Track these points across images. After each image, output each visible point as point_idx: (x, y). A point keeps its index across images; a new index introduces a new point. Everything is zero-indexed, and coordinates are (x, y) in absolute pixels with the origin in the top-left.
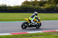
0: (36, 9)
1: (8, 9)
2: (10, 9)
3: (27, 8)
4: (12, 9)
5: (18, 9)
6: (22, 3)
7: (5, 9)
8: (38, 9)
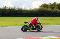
0: (54, 12)
1: (24, 13)
2: (26, 13)
4: (28, 13)
5: (34, 13)
6: (40, 7)
7: (20, 13)
8: (56, 12)
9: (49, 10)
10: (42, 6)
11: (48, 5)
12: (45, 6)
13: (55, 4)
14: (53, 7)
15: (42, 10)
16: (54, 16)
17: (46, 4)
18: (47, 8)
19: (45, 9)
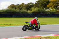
0: (22, 13)
3: (13, 12)
5: (3, 14)
6: (8, 7)
8: (24, 13)
9: (17, 10)
10: (10, 6)
11: (16, 6)
12: (13, 6)
13: (23, 4)
14: (21, 7)
15: (10, 11)
16: (22, 17)
17: (14, 5)
18: (15, 8)
19: (13, 9)
